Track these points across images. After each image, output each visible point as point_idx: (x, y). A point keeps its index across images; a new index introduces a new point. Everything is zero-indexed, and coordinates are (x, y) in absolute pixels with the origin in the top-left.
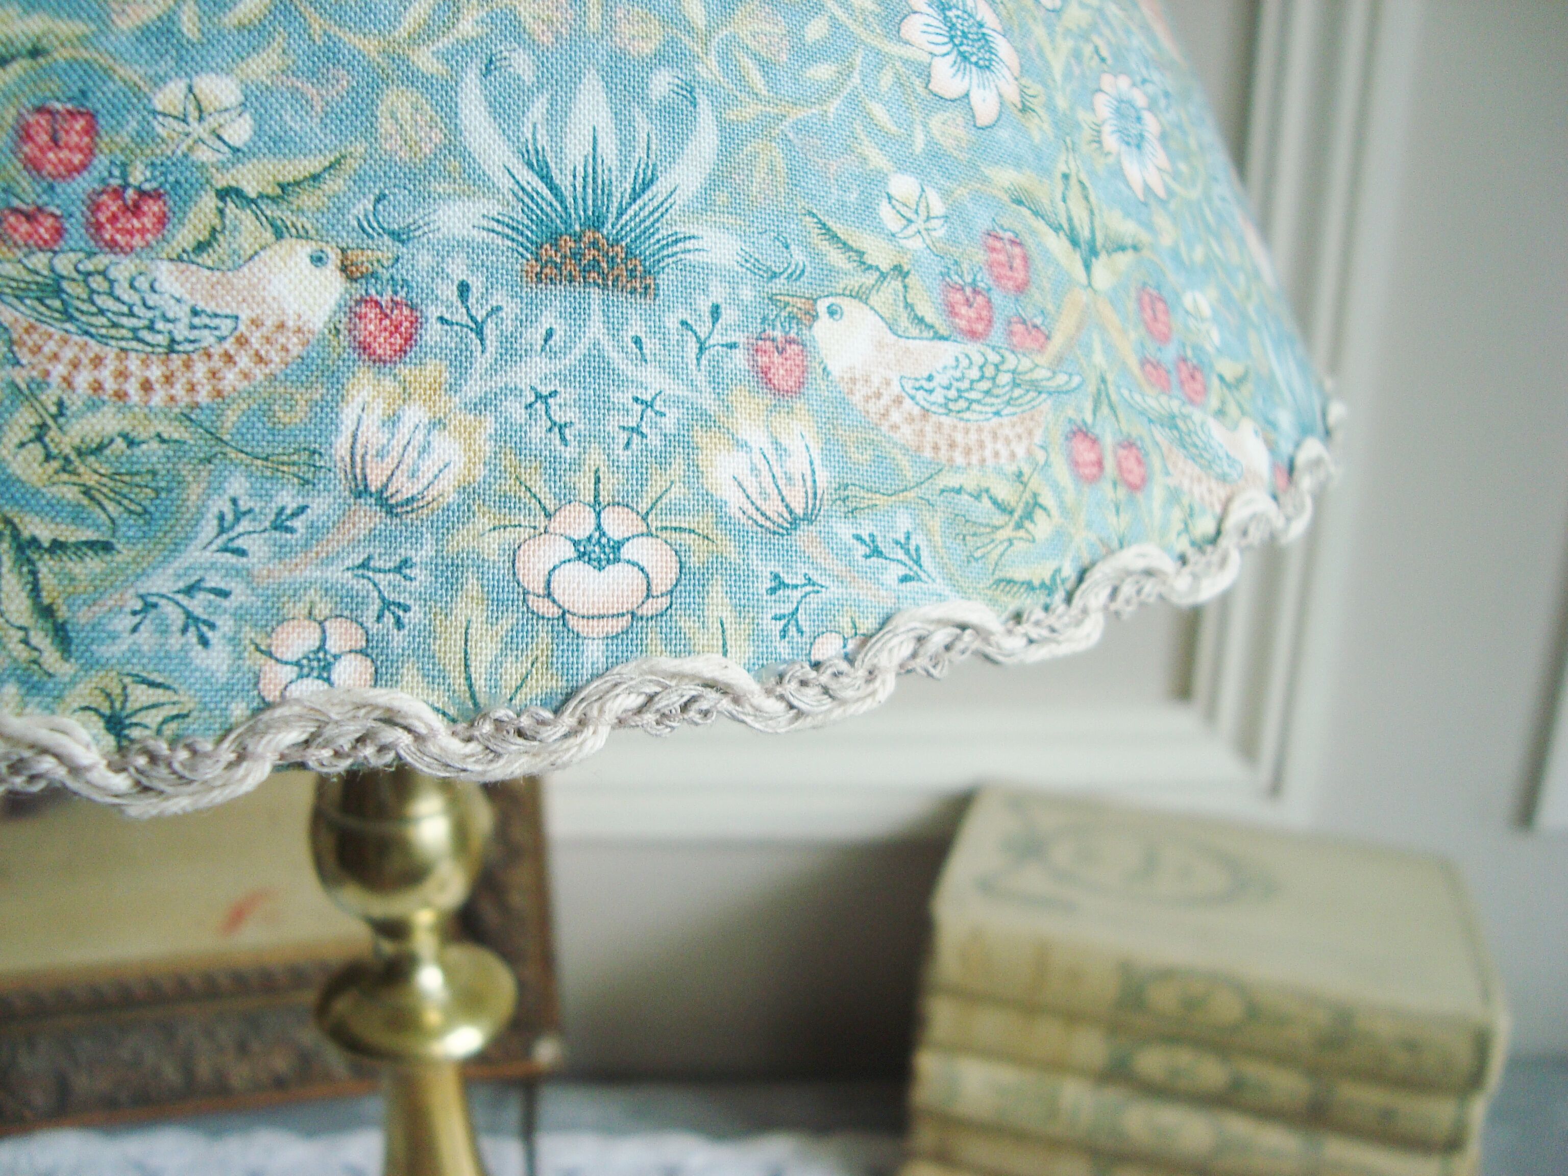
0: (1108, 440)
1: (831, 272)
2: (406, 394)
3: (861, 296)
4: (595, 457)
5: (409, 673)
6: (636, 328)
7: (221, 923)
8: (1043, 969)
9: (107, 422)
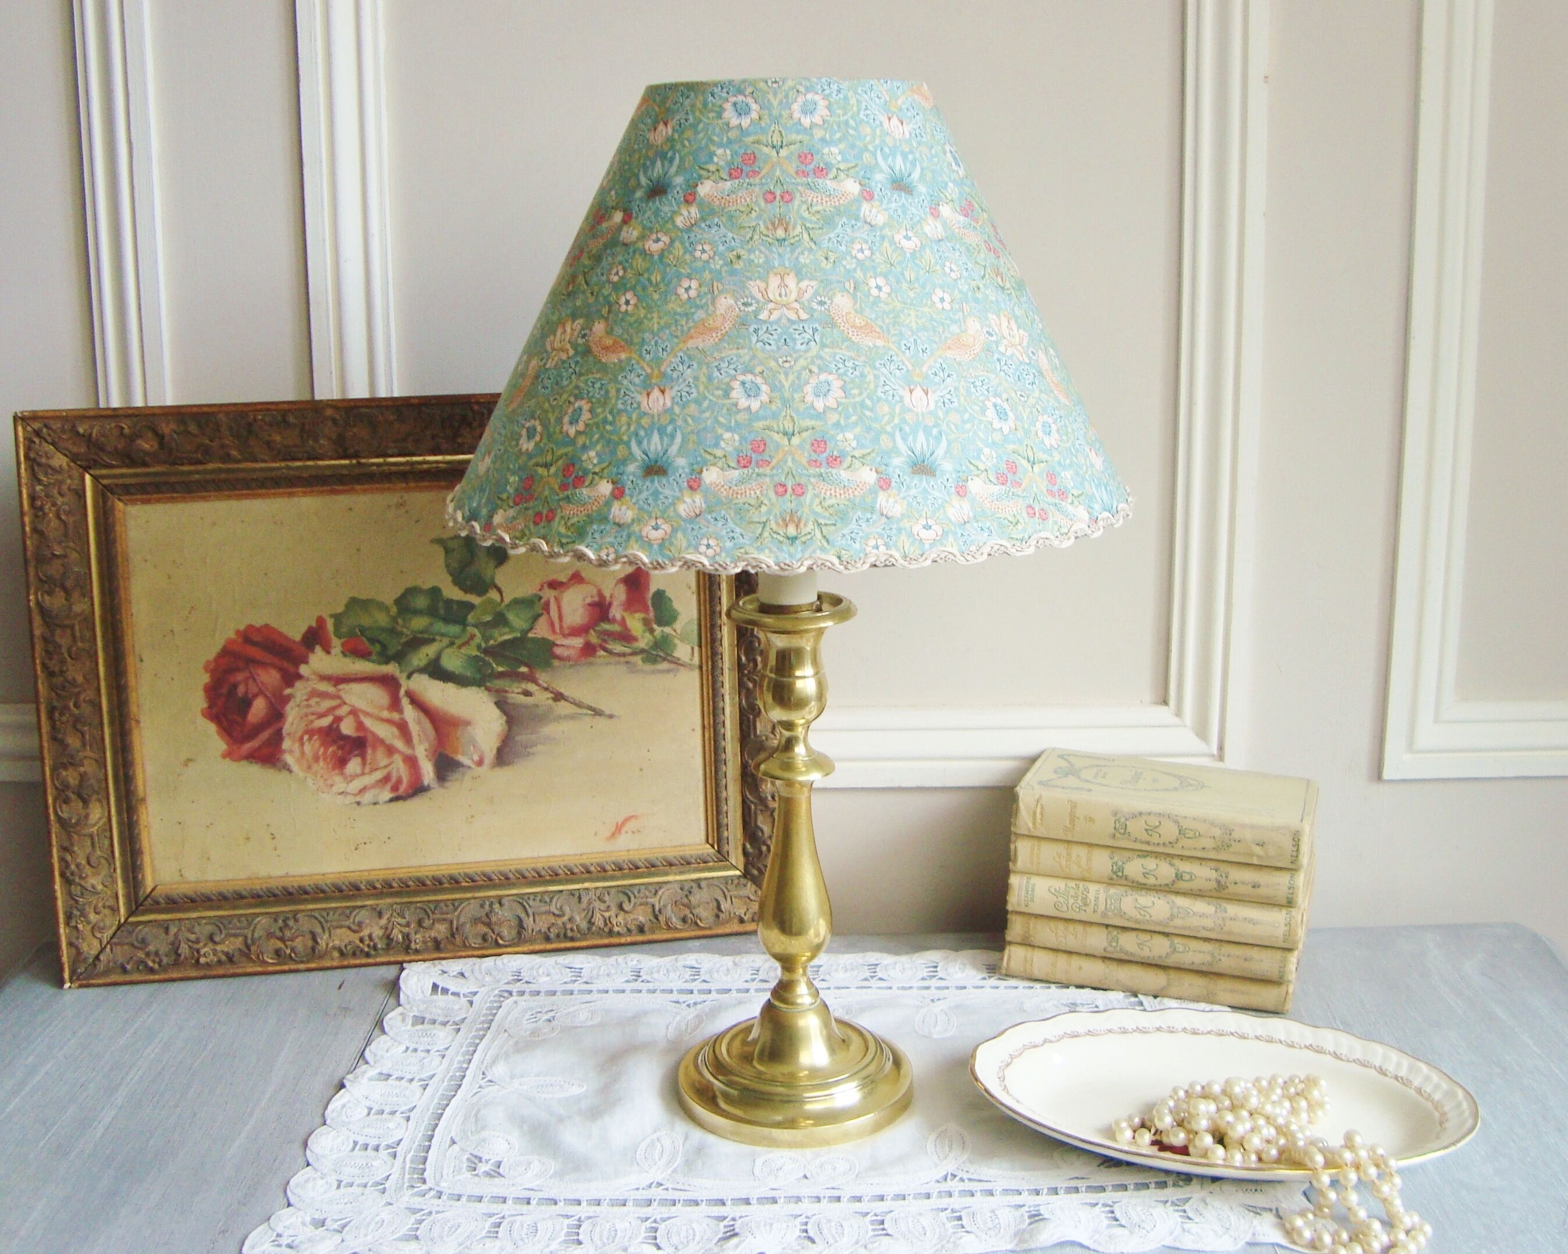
0: (1037, 509)
1: (971, 471)
2: (889, 496)
3: (978, 476)
4: (926, 509)
5: (893, 548)
6: (932, 483)
7: (608, 834)
8: (1073, 817)
9: (833, 501)
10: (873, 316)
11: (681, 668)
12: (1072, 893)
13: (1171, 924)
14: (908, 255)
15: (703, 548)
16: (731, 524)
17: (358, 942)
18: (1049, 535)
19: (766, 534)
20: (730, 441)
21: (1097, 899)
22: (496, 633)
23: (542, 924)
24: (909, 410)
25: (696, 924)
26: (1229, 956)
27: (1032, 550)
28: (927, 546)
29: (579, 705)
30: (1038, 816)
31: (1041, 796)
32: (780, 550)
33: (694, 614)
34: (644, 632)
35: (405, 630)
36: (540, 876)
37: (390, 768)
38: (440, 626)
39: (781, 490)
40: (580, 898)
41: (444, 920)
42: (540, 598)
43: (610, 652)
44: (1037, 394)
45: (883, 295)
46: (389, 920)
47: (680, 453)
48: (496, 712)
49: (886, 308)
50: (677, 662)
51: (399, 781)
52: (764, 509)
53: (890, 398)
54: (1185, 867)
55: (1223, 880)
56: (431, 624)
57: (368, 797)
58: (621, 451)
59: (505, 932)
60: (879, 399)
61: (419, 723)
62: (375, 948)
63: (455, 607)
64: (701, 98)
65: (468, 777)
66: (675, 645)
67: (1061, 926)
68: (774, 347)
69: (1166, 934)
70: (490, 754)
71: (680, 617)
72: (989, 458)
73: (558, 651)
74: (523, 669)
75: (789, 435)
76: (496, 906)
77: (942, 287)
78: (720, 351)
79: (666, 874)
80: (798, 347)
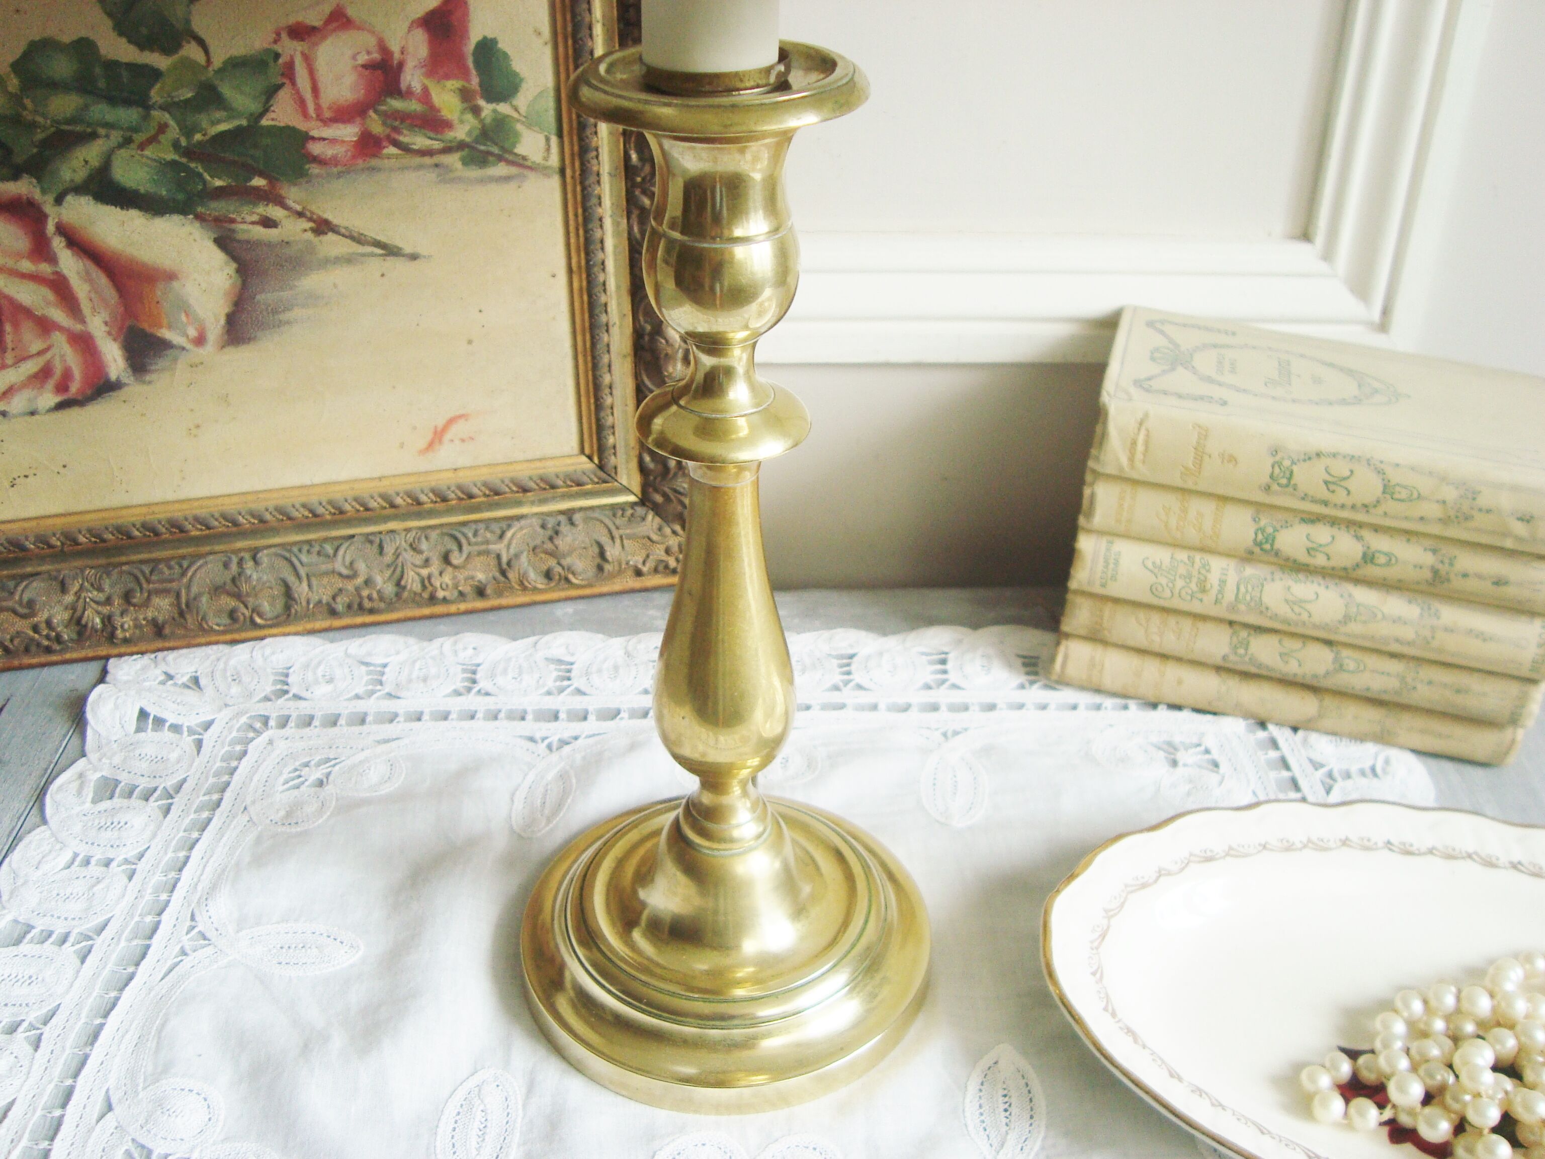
7: (422, 443)
8: (1200, 454)
11: (527, 172)
12: (1182, 570)
13: (1343, 629)
17: (31, 633)
21: (1223, 583)
22: (203, 120)
23: (322, 592)
25: (567, 580)
26: (1430, 683)
29: (359, 239)
30: (1140, 447)
31: (1146, 415)
33: (547, 78)
34: (463, 112)
35: (40, 119)
36: (315, 515)
37: (48, 356)
38: (101, 111)
40: (381, 547)
41: (167, 591)
42: (277, 56)
43: (406, 149)
46: (78, 595)
48: (219, 256)
50: (521, 163)
51: (67, 376)
54: (1381, 543)
55: (1443, 569)
56: (86, 107)
57: (18, 404)
59: (266, 607)
61: (88, 279)
62: (58, 639)
63: (125, 74)
65: (181, 365)
66: (517, 135)
67: (1156, 618)
69: (1329, 643)
70: (215, 328)
71: (524, 86)
73: (316, 149)
74: (258, 182)
76: (249, 565)
79: (519, 503)
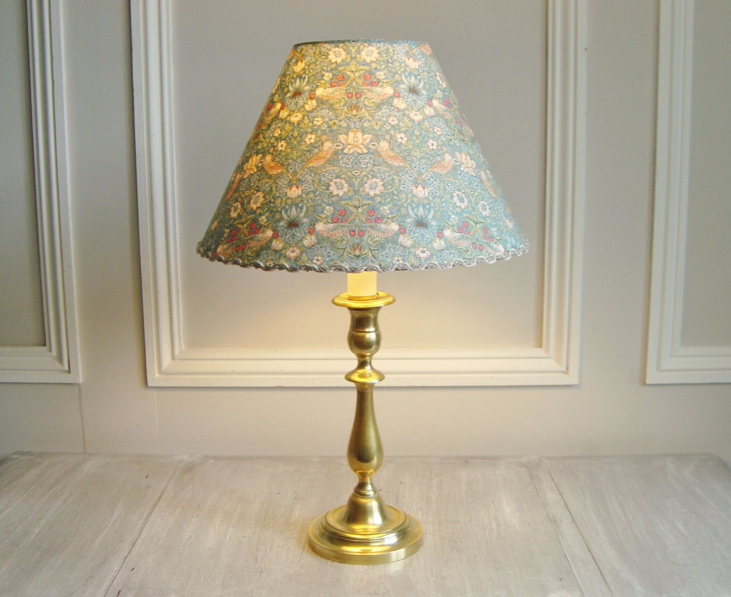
0: (478, 244)
1: (445, 226)
2: (405, 237)
3: (448, 228)
4: (423, 243)
5: (406, 262)
6: (426, 231)
9: (378, 239)
10: (399, 151)
14: (416, 123)
15: (315, 261)
16: (328, 249)
18: (483, 257)
19: (345, 254)
20: (329, 210)
24: (416, 196)
27: (475, 264)
28: (423, 261)
32: (352, 262)
39: (352, 233)
44: (479, 191)
45: (404, 142)
47: (305, 216)
49: (405, 148)
52: (344, 242)
53: (406, 190)
58: (277, 216)
60: (401, 191)
64: (318, 49)
68: (350, 166)
72: (454, 219)
75: (357, 207)
77: (433, 139)
78: (325, 168)
80: (362, 166)
